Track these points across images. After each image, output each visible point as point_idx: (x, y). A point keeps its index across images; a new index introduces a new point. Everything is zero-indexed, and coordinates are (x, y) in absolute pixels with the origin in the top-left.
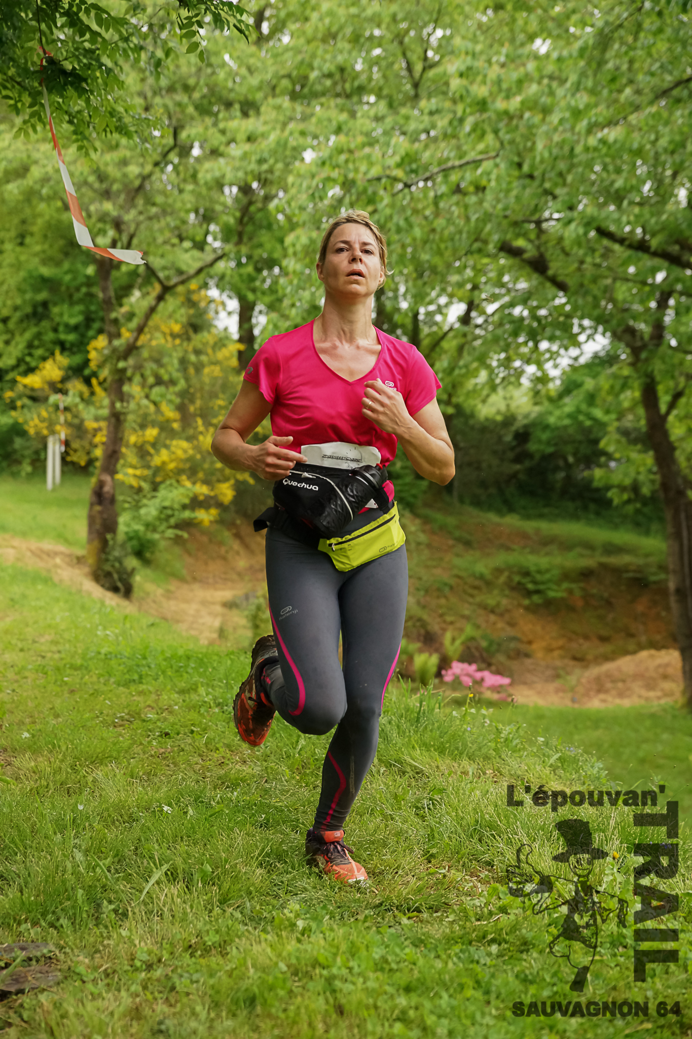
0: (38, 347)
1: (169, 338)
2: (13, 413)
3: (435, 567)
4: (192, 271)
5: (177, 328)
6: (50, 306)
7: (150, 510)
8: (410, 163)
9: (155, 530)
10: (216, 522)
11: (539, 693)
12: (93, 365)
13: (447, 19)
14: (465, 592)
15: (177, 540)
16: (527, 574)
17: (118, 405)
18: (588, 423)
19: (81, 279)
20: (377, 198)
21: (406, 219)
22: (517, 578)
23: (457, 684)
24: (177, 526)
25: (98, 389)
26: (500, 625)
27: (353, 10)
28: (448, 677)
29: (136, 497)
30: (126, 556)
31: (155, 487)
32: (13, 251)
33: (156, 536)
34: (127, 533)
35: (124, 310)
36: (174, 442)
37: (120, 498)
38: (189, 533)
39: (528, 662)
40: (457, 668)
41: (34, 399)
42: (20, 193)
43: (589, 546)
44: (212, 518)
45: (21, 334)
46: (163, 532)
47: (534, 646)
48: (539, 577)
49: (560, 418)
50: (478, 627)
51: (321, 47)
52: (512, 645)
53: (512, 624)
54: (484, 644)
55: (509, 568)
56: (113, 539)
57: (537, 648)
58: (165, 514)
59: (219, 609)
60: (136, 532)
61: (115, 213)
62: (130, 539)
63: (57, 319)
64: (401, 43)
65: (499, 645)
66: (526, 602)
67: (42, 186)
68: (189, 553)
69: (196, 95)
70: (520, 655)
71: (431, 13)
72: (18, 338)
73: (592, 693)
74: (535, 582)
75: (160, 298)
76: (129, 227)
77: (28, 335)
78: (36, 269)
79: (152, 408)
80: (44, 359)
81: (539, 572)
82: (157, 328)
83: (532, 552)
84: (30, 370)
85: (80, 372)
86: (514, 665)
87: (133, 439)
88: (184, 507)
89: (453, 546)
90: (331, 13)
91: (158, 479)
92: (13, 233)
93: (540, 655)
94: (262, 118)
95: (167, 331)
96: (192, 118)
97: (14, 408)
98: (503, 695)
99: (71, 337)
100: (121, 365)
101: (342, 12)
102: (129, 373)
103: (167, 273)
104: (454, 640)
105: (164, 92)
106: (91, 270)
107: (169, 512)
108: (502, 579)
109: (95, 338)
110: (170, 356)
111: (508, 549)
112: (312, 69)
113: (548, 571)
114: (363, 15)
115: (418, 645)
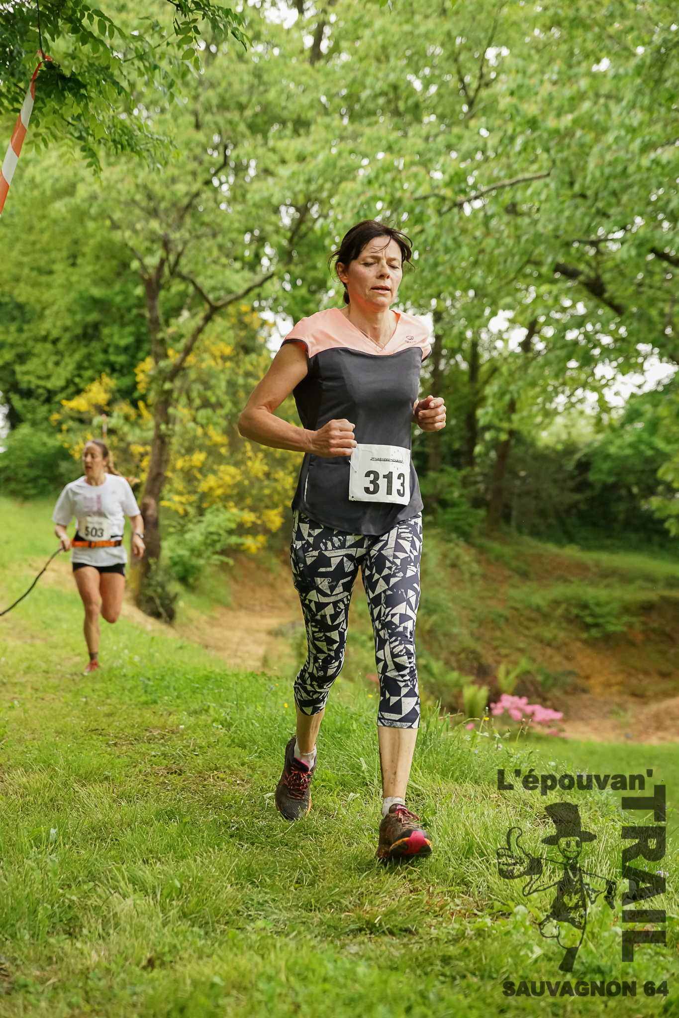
0: (86, 369)
1: (220, 361)
2: (59, 437)
3: (490, 598)
4: (240, 291)
5: (228, 350)
6: (101, 327)
7: (196, 534)
8: (459, 182)
9: (200, 555)
10: (264, 548)
11: (596, 730)
12: (141, 388)
13: (503, 37)
14: (521, 624)
15: (223, 566)
16: (585, 606)
17: (163, 427)
18: (650, 453)
19: (132, 301)
20: (425, 218)
21: (454, 239)
22: (575, 611)
23: (506, 717)
24: (224, 552)
25: (145, 413)
26: (557, 659)
27: (407, 28)
28: (498, 710)
29: (181, 522)
30: (169, 581)
31: (201, 512)
32: (64, 271)
33: (201, 562)
34: (171, 558)
35: (171, 330)
36: (222, 468)
37: (164, 522)
38: (235, 560)
39: (585, 697)
40: (507, 701)
41: (81, 421)
42: (68, 212)
43: (650, 579)
44: (259, 545)
45: (71, 355)
46: (209, 558)
47: (592, 681)
48: (597, 610)
49: (621, 448)
50: (534, 660)
51: (374, 64)
52: (570, 680)
53: (569, 659)
54: (540, 678)
55: (567, 600)
56: (156, 563)
57: (595, 683)
58: (211, 540)
59: (264, 637)
60: (180, 557)
61: (161, 232)
62: (175, 564)
63: (107, 341)
64: (456, 60)
65: (555, 679)
66: (585, 636)
67: (91, 205)
68: (235, 579)
69: (248, 113)
70: (577, 690)
71: (486, 31)
72: (67, 359)
73: (651, 731)
74: (593, 615)
75: (208, 319)
76: (176, 246)
77: (77, 356)
78: (87, 290)
79: (200, 431)
80: (92, 380)
81: (598, 604)
82: (206, 350)
83: (592, 584)
84: (79, 392)
85: (129, 394)
86: (571, 700)
87: (180, 464)
88: (230, 532)
89: (510, 577)
90: (383, 31)
91: (205, 505)
92: (65, 254)
93: (598, 690)
94: (312, 137)
95: (218, 354)
96: (244, 136)
97: (60, 431)
98: (553, 730)
99: (121, 359)
100: (167, 386)
101: (394, 29)
102: (175, 395)
103: (217, 294)
104: (508, 673)
105: (215, 109)
106: (139, 291)
107: (215, 537)
108: (560, 612)
109: (143, 360)
110: (217, 377)
111: (565, 580)
112: (364, 87)
113: (607, 603)
114: (417, 32)
115: (471, 678)
